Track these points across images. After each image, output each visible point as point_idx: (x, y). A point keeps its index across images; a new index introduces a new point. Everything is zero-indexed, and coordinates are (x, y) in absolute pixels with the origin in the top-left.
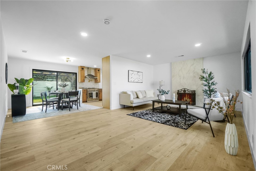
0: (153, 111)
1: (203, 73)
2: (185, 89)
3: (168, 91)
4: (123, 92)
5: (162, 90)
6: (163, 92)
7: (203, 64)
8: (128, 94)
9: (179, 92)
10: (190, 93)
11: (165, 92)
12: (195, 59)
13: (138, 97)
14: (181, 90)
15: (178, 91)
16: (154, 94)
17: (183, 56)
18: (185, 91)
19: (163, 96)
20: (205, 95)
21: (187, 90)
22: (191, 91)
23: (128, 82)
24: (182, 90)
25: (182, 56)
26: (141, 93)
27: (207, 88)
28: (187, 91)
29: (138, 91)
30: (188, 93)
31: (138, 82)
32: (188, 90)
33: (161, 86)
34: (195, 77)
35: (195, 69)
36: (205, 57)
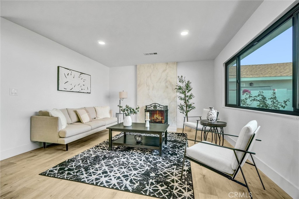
0: (110, 149)
1: (180, 81)
2: (155, 103)
3: (137, 109)
4: (40, 112)
5: (127, 108)
6: (129, 111)
7: (177, 70)
8: (52, 116)
9: (148, 109)
10: (163, 109)
11: (133, 110)
12: (167, 63)
13: (79, 121)
15: (146, 106)
16: (110, 112)
17: (156, 53)
18: (155, 107)
19: (129, 117)
20: (181, 112)
21: (158, 105)
22: (163, 107)
23: (58, 90)
24: (152, 105)
25: (154, 53)
26: (87, 112)
27: (182, 102)
28: (159, 107)
29: (82, 109)
30: (160, 109)
31: (81, 91)
32: (160, 105)
33: (122, 99)
34: (167, 87)
35: (167, 76)
36: (179, 62)
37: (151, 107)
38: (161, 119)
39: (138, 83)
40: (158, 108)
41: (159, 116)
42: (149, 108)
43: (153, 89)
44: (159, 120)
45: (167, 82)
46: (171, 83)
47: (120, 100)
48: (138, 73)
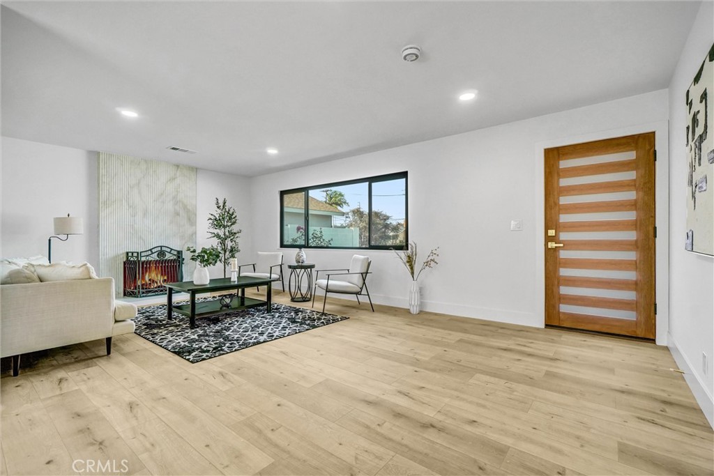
2: (161, 247)
9: (143, 259)
10: (177, 257)
12: (178, 167)
14: (149, 253)
18: (161, 253)
21: (169, 250)
22: (177, 253)
24: (153, 251)
28: (170, 253)
30: (172, 258)
32: (172, 249)
34: (178, 214)
35: (177, 191)
36: (201, 169)
37: (152, 253)
39: (102, 198)
40: (168, 256)
41: (157, 274)
42: (147, 256)
43: (145, 215)
45: (176, 203)
46: (185, 207)
47: (50, 240)
48: (102, 171)
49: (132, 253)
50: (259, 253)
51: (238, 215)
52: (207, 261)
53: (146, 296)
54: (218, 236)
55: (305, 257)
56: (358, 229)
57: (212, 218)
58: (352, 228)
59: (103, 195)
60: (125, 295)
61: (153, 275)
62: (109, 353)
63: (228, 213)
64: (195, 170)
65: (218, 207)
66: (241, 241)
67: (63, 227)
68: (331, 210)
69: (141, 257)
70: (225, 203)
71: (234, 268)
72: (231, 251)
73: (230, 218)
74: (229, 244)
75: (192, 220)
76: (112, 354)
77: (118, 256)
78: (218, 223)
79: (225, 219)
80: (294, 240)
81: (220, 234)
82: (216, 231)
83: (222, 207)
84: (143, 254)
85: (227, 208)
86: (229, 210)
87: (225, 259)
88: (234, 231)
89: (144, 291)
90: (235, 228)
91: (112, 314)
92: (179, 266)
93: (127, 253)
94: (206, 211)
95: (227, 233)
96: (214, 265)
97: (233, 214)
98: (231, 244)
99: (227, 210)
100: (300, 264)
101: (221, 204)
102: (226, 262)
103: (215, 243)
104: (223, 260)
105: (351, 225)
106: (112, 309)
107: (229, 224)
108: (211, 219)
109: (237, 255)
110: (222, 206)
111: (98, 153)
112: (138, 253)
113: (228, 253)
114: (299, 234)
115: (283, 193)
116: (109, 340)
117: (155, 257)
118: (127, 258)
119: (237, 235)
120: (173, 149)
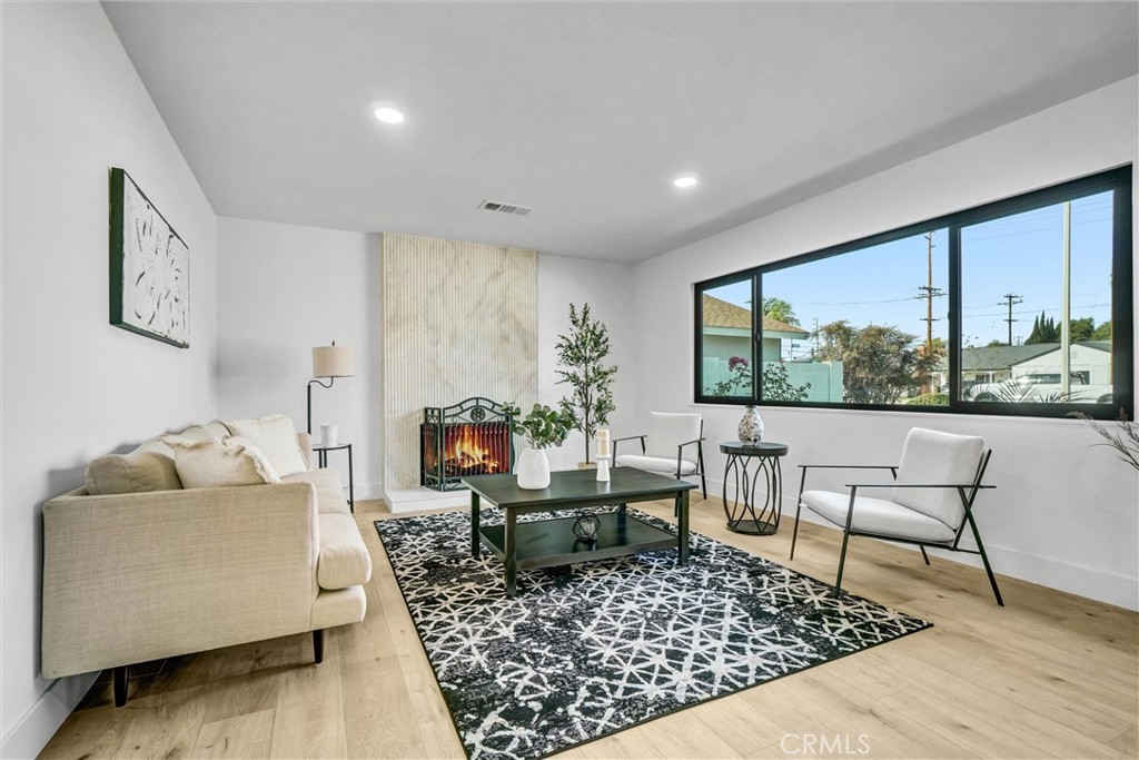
2: (477, 399)
7: (537, 280)
9: (449, 421)
10: (505, 419)
12: (506, 250)
14: (458, 410)
18: (478, 411)
21: (490, 406)
24: (465, 406)
28: (491, 410)
30: (495, 420)
32: (494, 404)
34: (506, 339)
35: (505, 297)
36: (544, 253)
37: (463, 411)
38: (484, 458)
39: (388, 313)
40: (489, 417)
41: (473, 446)
42: (454, 416)
43: (452, 341)
44: (471, 464)
45: (503, 320)
46: (518, 325)
47: (309, 387)
48: (387, 267)
49: (433, 410)
50: (653, 413)
51: (613, 338)
52: (545, 433)
53: (453, 489)
54: (574, 379)
55: (762, 427)
56: (841, 363)
57: (564, 343)
58: (829, 363)
59: (390, 306)
60: (423, 483)
61: (467, 447)
62: (319, 659)
63: (593, 333)
64: (536, 254)
65: (574, 322)
66: (617, 390)
67: (325, 363)
68: (780, 328)
69: (445, 417)
70: (586, 313)
71: (604, 452)
72: (599, 409)
73: (597, 344)
74: (595, 395)
75: (529, 349)
76: (326, 660)
77: (412, 414)
78: (574, 353)
79: (586, 347)
80: (722, 387)
81: (578, 374)
82: (571, 370)
83: (580, 322)
84: (448, 412)
85: (591, 323)
86: (595, 328)
87: (587, 424)
88: (603, 369)
89: (450, 479)
90: (605, 363)
91: (310, 575)
92: (507, 434)
93: (426, 410)
94: (554, 329)
95: (591, 374)
96: (559, 444)
97: (601, 334)
98: (599, 395)
99: (591, 328)
100: (750, 444)
101: (580, 317)
102: (589, 432)
103: (569, 391)
104: (584, 425)
105: (825, 357)
106: (311, 562)
107: (595, 354)
108: (561, 346)
109: (609, 416)
110: (580, 319)
111: (380, 236)
112: (440, 410)
113: (592, 412)
114: (735, 374)
115: (699, 288)
116: (318, 635)
117: (466, 417)
118: (426, 419)
119: (610, 377)
120: (491, 206)
